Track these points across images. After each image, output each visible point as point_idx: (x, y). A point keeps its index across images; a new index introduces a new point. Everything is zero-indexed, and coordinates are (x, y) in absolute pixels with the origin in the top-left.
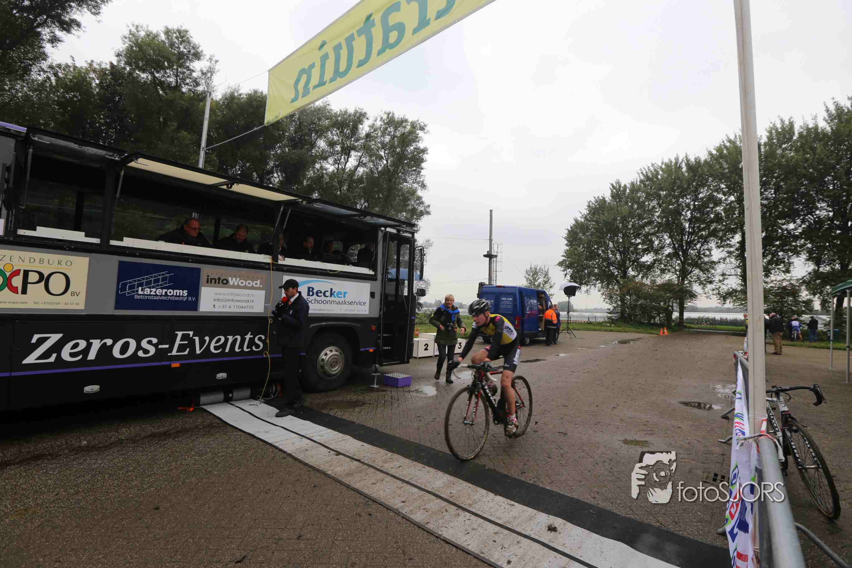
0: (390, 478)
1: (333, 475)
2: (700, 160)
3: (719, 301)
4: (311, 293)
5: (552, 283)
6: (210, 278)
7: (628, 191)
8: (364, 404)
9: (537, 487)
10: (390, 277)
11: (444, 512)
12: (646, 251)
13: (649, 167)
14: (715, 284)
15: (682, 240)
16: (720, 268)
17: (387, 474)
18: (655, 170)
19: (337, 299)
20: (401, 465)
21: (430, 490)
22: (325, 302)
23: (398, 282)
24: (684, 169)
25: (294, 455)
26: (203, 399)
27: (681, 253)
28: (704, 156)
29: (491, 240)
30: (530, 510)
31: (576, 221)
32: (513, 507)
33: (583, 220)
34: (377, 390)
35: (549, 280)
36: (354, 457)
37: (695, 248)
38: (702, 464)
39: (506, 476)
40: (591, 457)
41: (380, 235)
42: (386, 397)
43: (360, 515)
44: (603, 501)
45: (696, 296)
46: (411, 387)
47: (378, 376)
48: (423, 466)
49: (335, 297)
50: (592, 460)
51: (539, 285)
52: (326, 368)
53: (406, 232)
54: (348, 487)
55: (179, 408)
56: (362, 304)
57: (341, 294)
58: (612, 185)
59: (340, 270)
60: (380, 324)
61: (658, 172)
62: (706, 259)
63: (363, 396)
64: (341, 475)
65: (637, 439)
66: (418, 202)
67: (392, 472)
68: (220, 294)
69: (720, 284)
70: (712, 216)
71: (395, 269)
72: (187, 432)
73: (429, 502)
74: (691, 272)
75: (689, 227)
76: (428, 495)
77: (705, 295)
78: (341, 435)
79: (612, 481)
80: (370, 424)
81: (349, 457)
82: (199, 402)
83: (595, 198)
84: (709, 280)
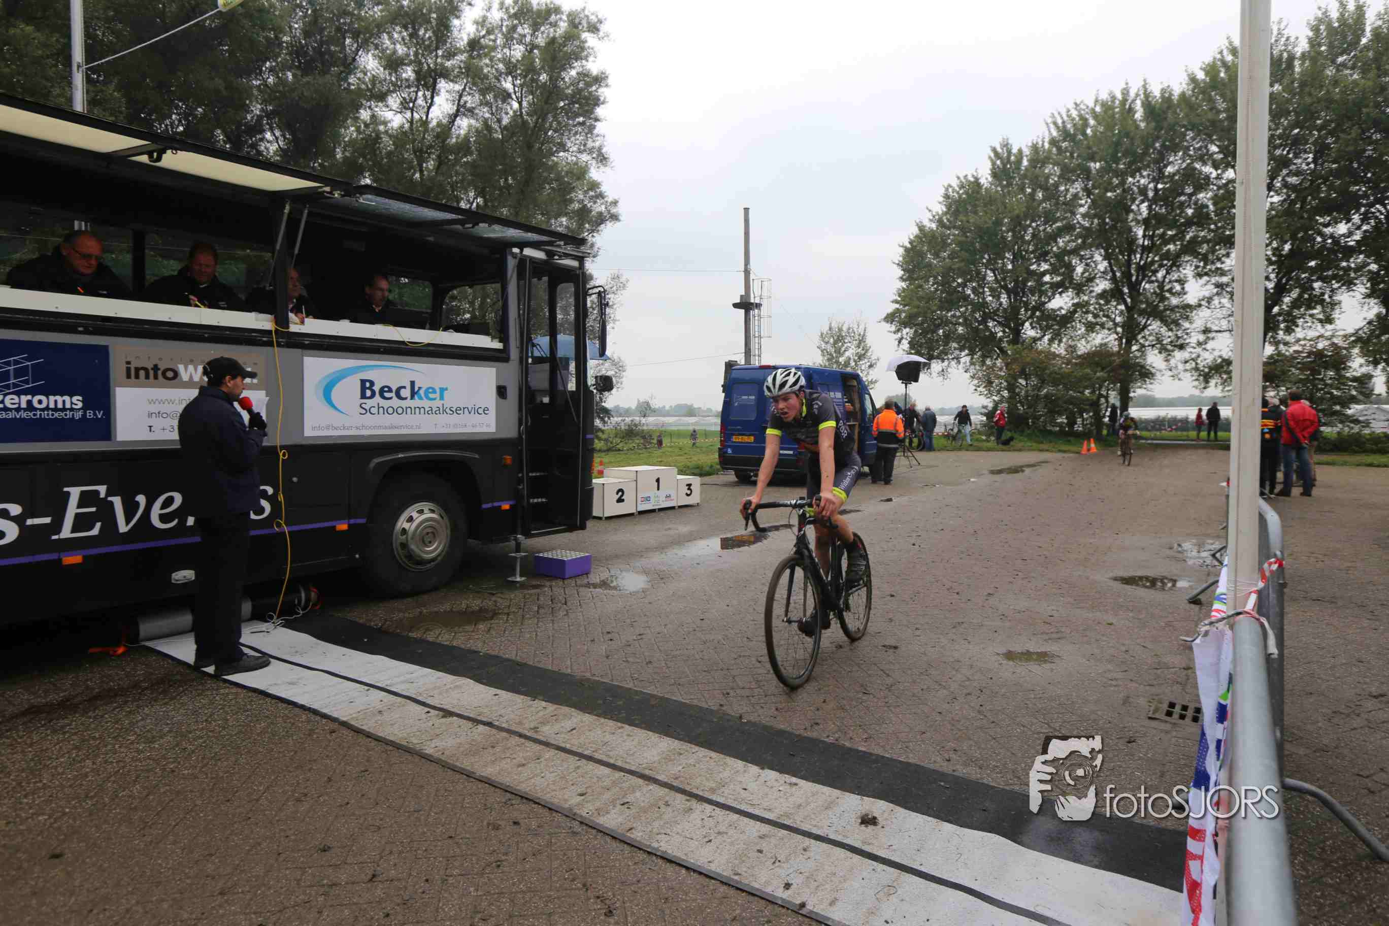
0: (553, 752)
1: (437, 755)
2: (1171, 94)
3: (1196, 383)
4: (368, 393)
5: (873, 357)
6: (132, 366)
7: (1025, 163)
8: (495, 614)
9: (843, 746)
10: (537, 354)
11: (663, 809)
12: (1059, 287)
13: (1068, 111)
14: (1189, 350)
15: (1129, 262)
16: (1201, 318)
17: (547, 744)
18: (1081, 117)
19: (426, 404)
20: (575, 726)
21: (633, 768)
22: (400, 411)
23: (554, 363)
24: (1139, 114)
25: (353, 723)
26: (146, 628)
27: (1126, 290)
28: (1179, 86)
29: (747, 272)
30: (826, 790)
31: (921, 228)
32: (794, 788)
33: (934, 226)
34: (523, 586)
35: (867, 351)
36: (479, 718)
37: (1154, 278)
38: (1148, 688)
39: (781, 733)
40: (945, 688)
41: (511, 263)
42: (542, 598)
43: (497, 828)
44: (965, 765)
45: (1153, 375)
46: (591, 576)
47: (522, 558)
48: (619, 724)
49: (421, 398)
50: (945, 691)
51: (847, 363)
52: (413, 547)
53: (567, 256)
54: (469, 775)
55: (91, 650)
56: (481, 411)
57: (434, 392)
58: (994, 150)
59: (426, 341)
60: (522, 450)
61: (1086, 120)
62: (1174, 301)
63: (494, 599)
64: (454, 755)
65: (1031, 650)
66: (591, 193)
67: (560, 741)
68: (161, 402)
69: (1199, 350)
70: (1190, 212)
71: (548, 338)
72: (116, 695)
73: (634, 792)
74: (1145, 327)
75: (1144, 236)
76: (631, 777)
77: (1170, 373)
78: (450, 678)
79: (981, 728)
80: (510, 653)
81: (468, 719)
82: (137, 634)
83: (958, 178)
84: (1178, 343)
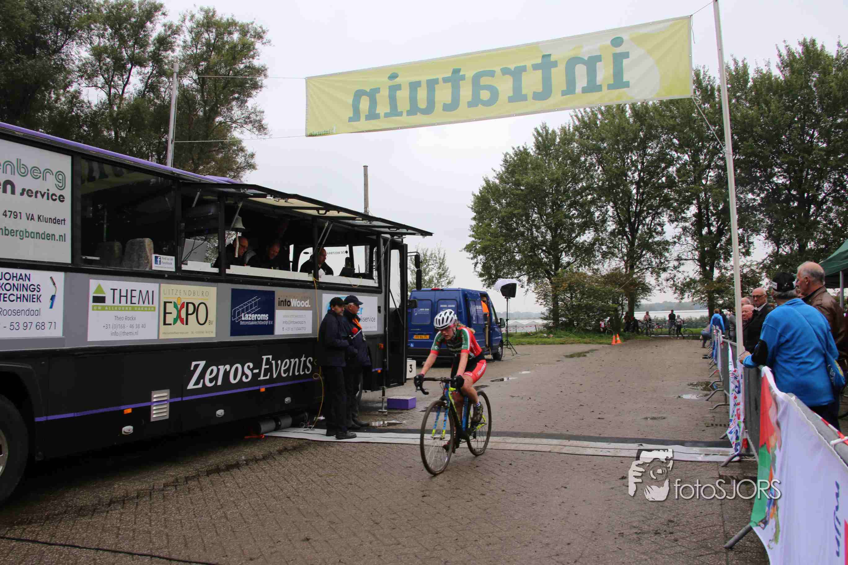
2: (647, 104)
3: (676, 295)
5: (451, 276)
6: (280, 300)
7: (558, 140)
12: (583, 228)
14: (669, 272)
15: (629, 211)
16: (675, 251)
18: (592, 112)
24: (628, 113)
31: (487, 182)
33: (497, 181)
35: (446, 271)
37: (644, 222)
45: (650, 289)
51: (431, 281)
56: (373, 320)
58: (536, 129)
60: (386, 340)
61: (596, 115)
62: (658, 238)
66: (234, 148)
68: (286, 316)
69: (675, 272)
70: (664, 179)
74: (641, 256)
75: (637, 193)
77: (658, 288)
83: (513, 149)
84: (662, 267)
